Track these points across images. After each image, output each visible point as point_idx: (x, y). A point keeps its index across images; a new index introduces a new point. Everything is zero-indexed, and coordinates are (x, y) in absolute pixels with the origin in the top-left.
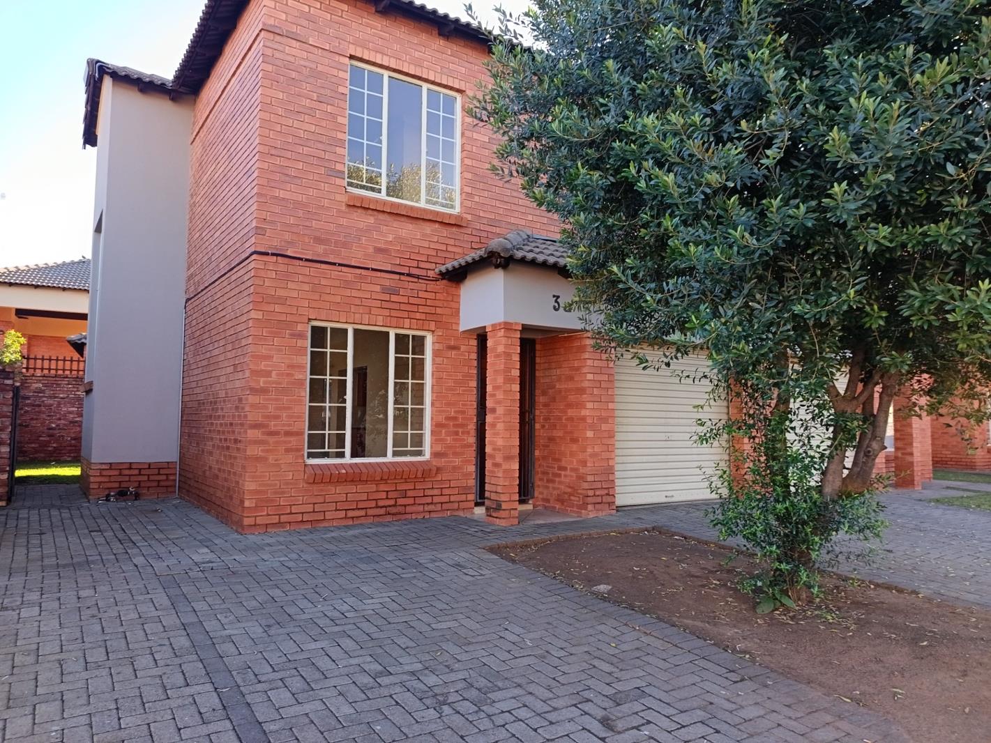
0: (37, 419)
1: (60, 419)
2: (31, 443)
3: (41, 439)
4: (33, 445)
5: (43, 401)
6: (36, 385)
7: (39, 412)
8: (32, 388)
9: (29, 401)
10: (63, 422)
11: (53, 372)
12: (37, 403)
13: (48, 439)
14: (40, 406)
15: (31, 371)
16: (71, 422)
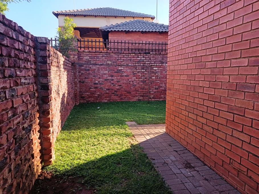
0: (88, 78)
1: (100, 78)
2: (86, 92)
3: (91, 90)
4: (87, 93)
5: (90, 67)
6: (86, 58)
7: (89, 74)
8: (84, 59)
9: (83, 68)
10: (101, 79)
11: (94, 49)
12: (87, 68)
13: (94, 90)
14: (89, 70)
15: (83, 49)
16: (106, 80)
